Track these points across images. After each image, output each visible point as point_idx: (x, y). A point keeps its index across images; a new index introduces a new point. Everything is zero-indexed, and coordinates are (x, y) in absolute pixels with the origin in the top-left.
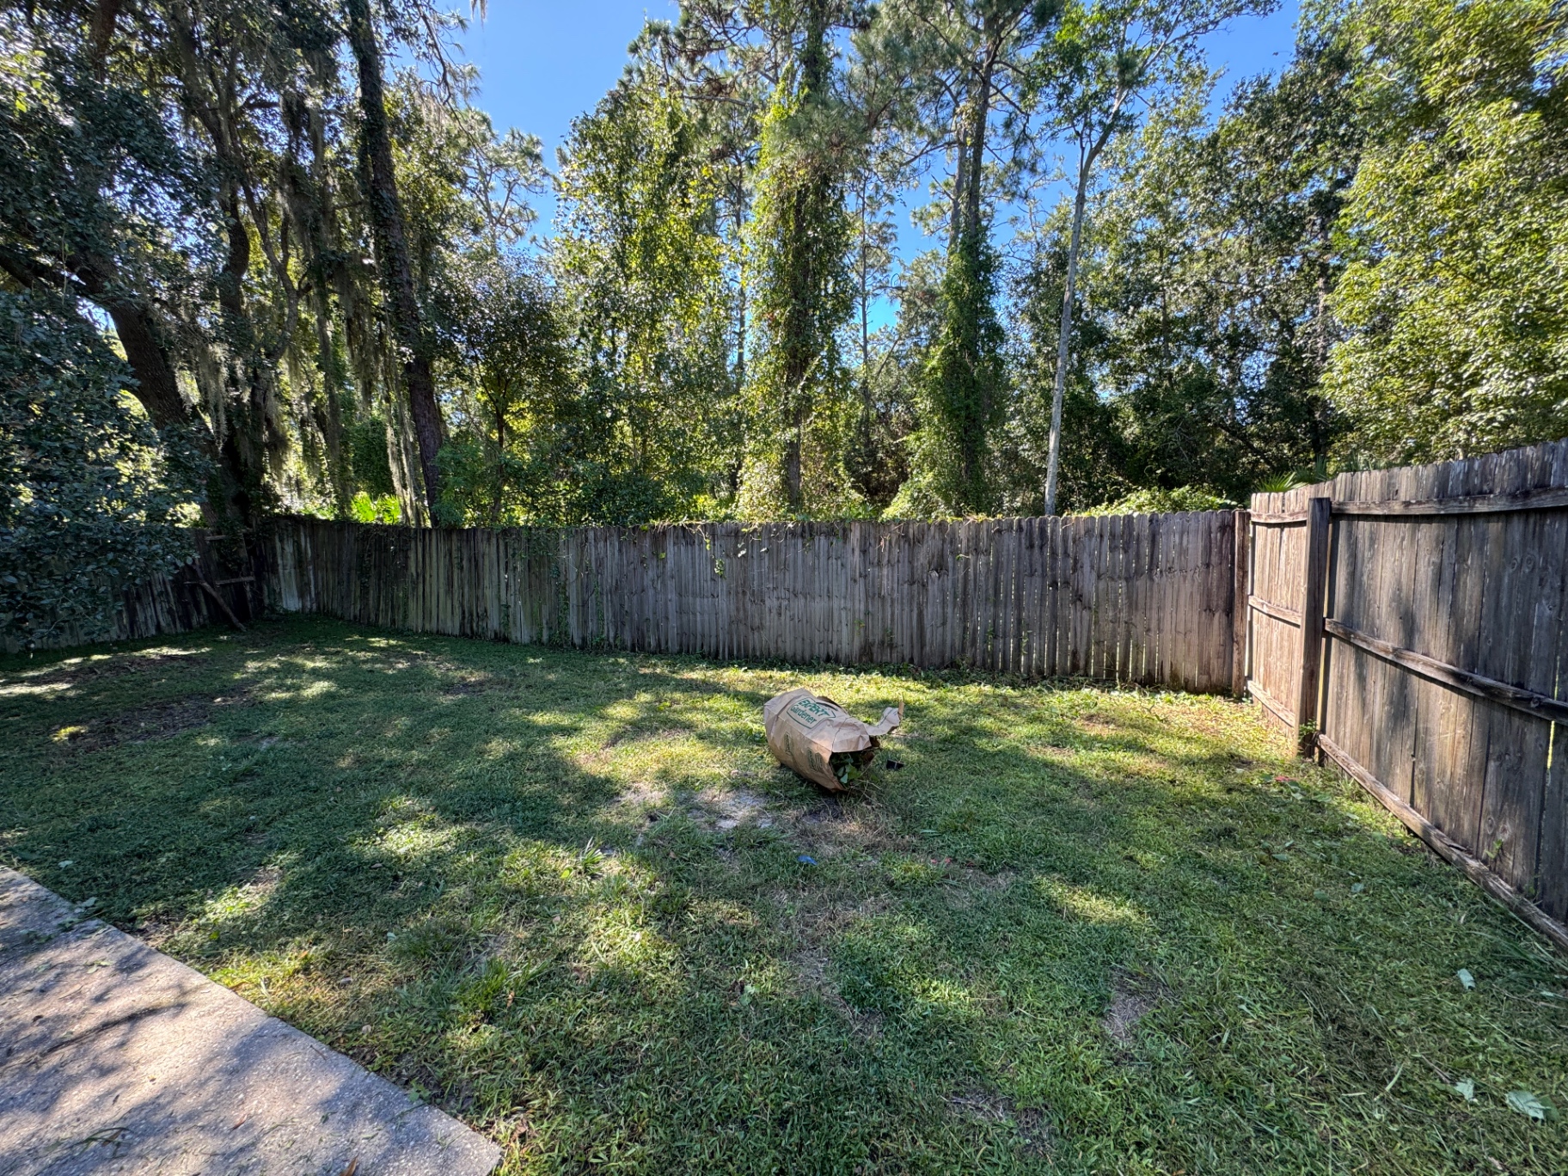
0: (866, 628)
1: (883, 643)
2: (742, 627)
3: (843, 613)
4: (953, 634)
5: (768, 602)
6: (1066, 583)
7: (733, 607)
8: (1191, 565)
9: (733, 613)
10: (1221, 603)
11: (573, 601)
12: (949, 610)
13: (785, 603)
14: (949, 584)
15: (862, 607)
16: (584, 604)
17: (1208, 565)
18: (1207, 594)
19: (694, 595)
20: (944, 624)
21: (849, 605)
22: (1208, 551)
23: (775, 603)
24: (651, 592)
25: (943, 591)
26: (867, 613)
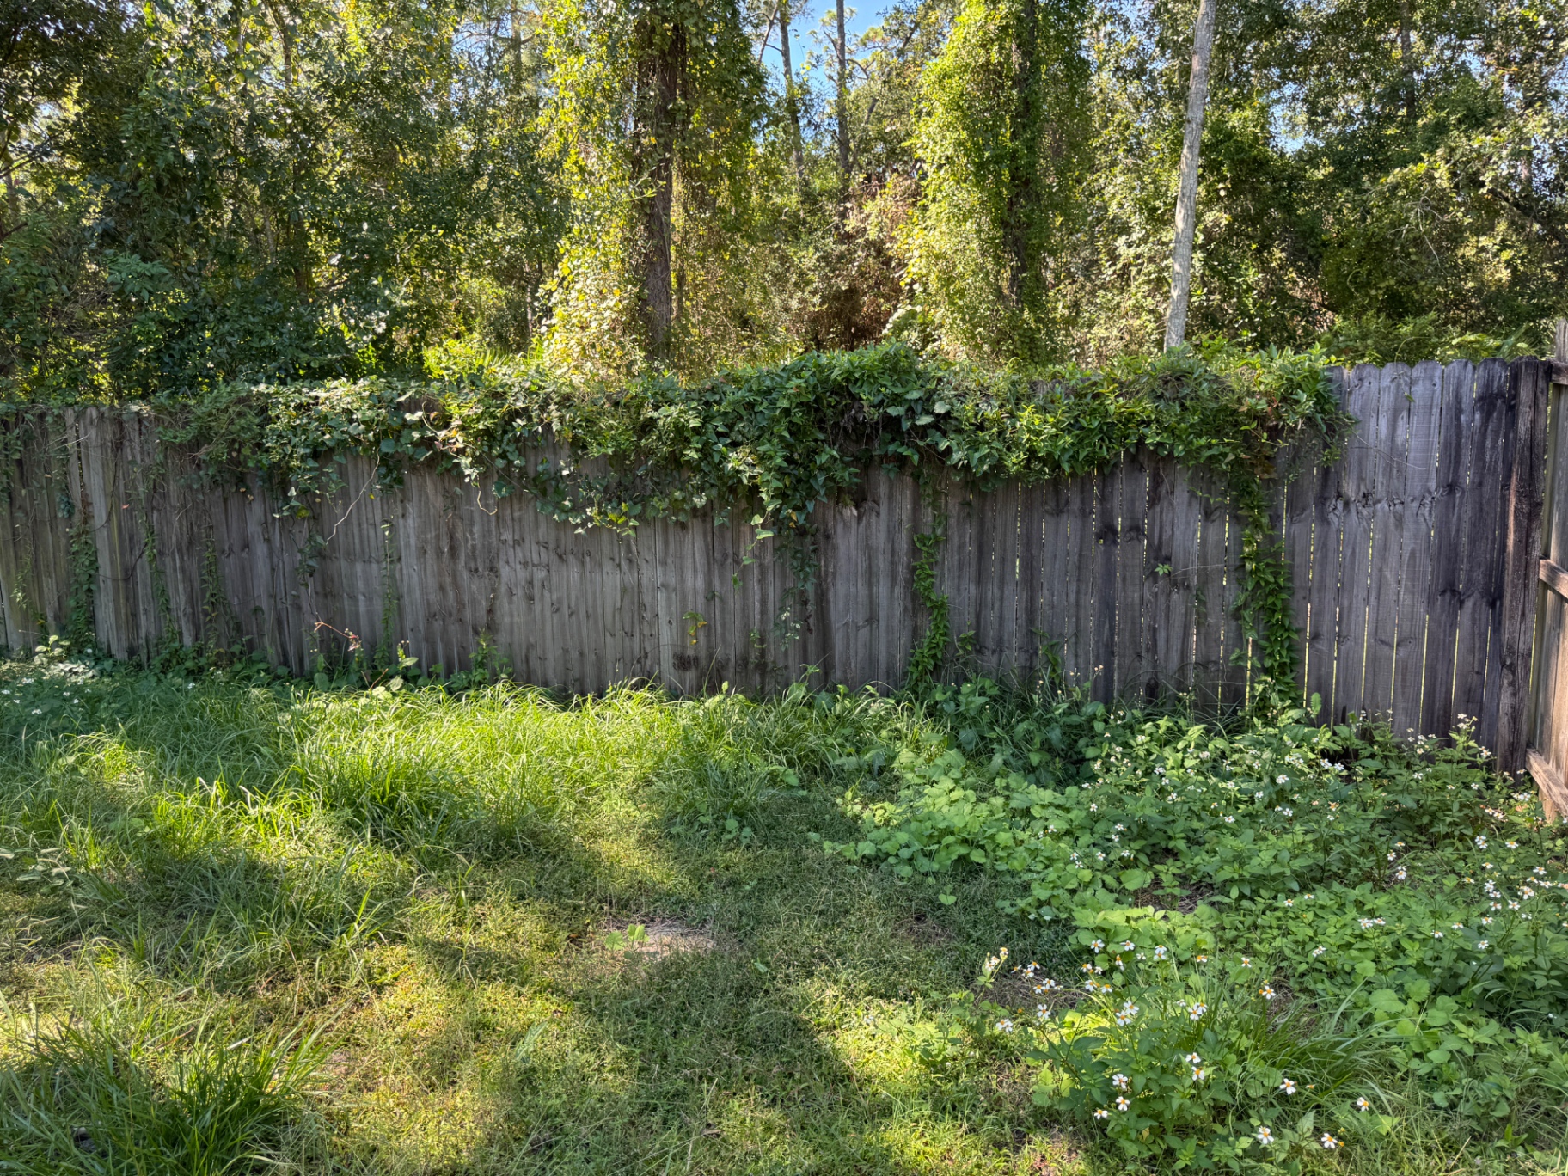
0: (708, 628)
1: (745, 661)
2: (453, 628)
3: (661, 596)
4: (890, 643)
5: (505, 571)
6: (1135, 529)
7: (432, 583)
8: (1415, 487)
9: (434, 597)
10: (1479, 576)
11: (106, 568)
12: (882, 590)
13: (540, 574)
14: (880, 538)
15: (700, 584)
16: (129, 575)
17: (1451, 487)
18: (1448, 556)
19: (350, 556)
20: (872, 620)
21: (673, 580)
22: (1452, 455)
23: (522, 574)
24: (261, 550)
25: (869, 551)
26: (711, 596)
